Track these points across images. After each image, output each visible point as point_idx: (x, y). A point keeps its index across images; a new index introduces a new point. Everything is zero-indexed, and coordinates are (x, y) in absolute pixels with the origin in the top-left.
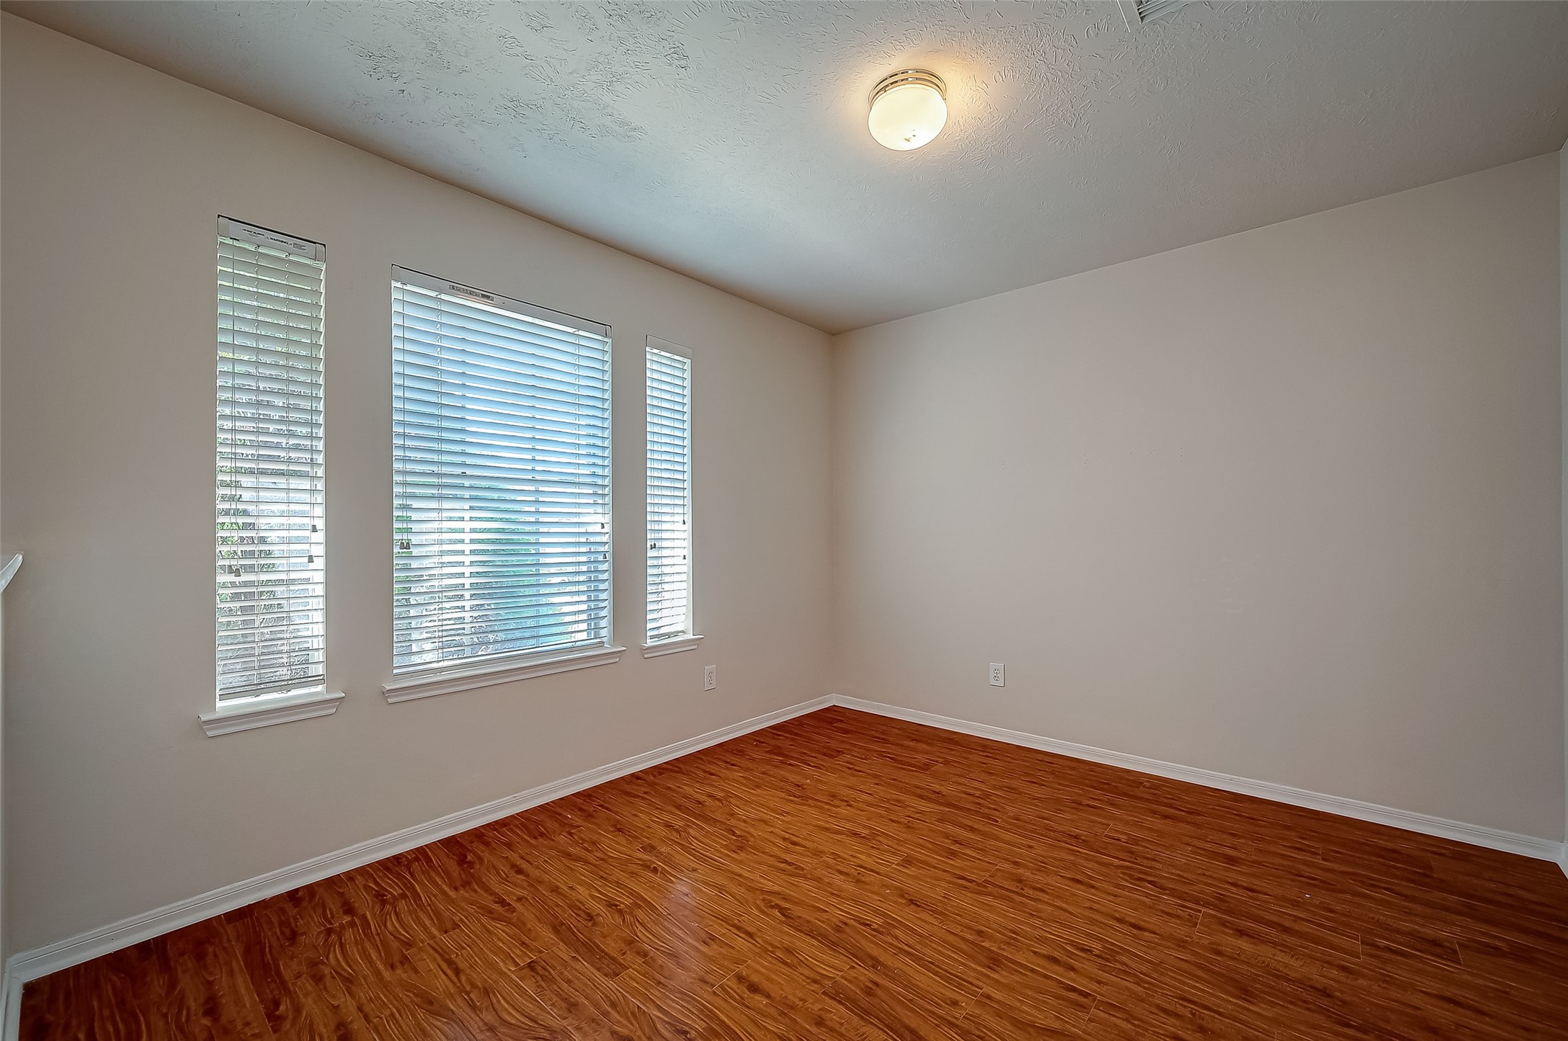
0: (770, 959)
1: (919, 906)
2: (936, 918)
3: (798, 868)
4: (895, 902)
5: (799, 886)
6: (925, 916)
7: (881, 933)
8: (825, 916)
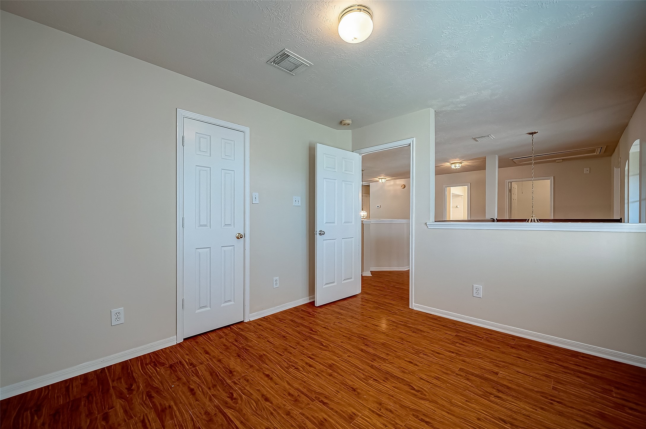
0: (409, 370)
1: (352, 388)
2: (346, 382)
3: (417, 417)
4: (362, 390)
5: (411, 402)
6: (350, 383)
7: (369, 376)
8: (394, 385)
